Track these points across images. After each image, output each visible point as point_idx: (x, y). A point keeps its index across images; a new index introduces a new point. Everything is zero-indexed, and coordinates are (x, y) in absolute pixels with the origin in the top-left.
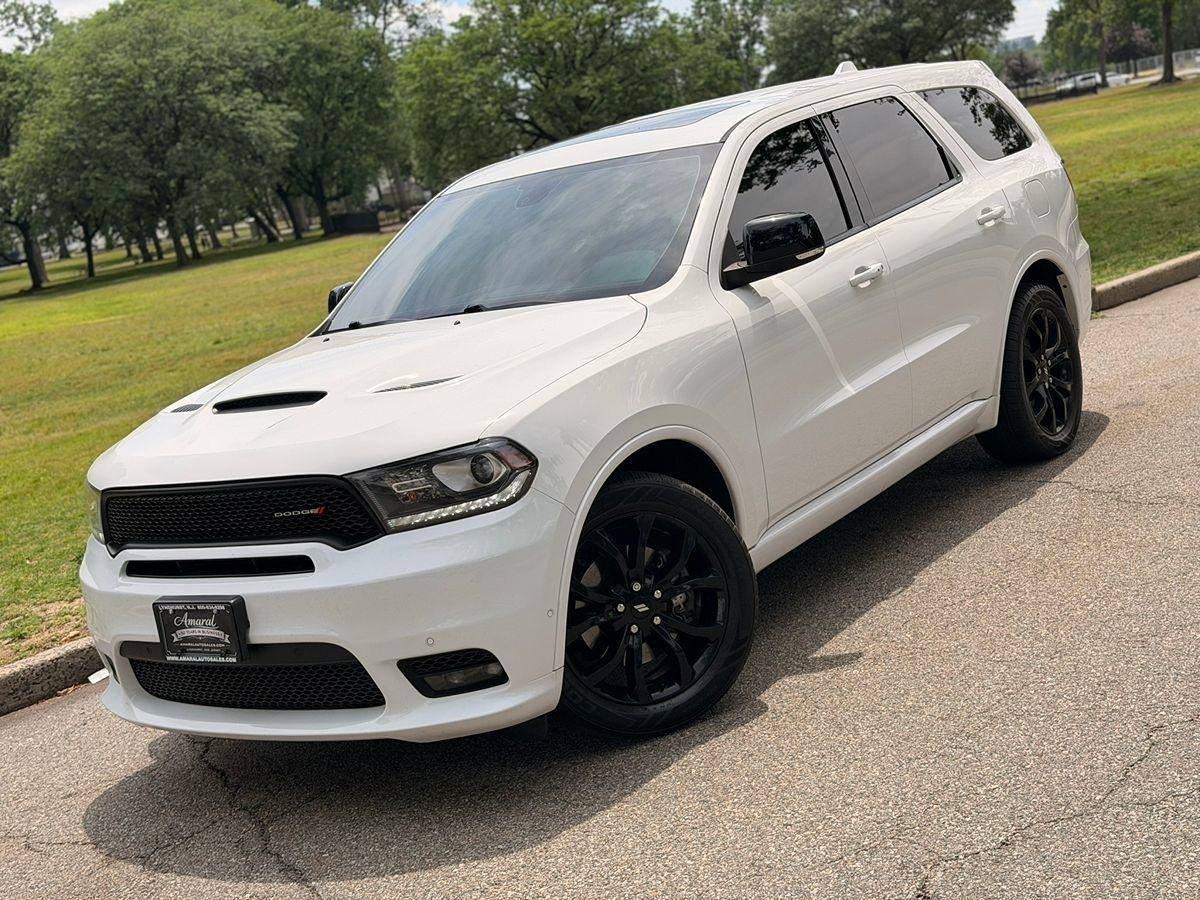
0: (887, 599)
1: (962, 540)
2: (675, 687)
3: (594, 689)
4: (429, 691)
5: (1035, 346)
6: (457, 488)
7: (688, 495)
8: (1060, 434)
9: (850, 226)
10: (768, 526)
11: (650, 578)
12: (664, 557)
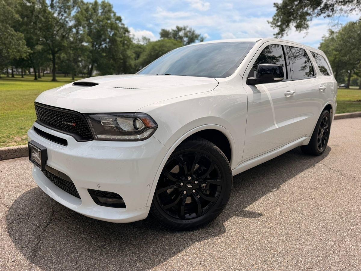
0: (272, 192)
1: (295, 176)
2: (194, 215)
3: (165, 211)
4: (98, 202)
5: (322, 125)
6: (125, 129)
7: (215, 150)
8: (322, 149)
9: (287, 78)
10: (241, 162)
11: (195, 175)
12: (202, 170)
